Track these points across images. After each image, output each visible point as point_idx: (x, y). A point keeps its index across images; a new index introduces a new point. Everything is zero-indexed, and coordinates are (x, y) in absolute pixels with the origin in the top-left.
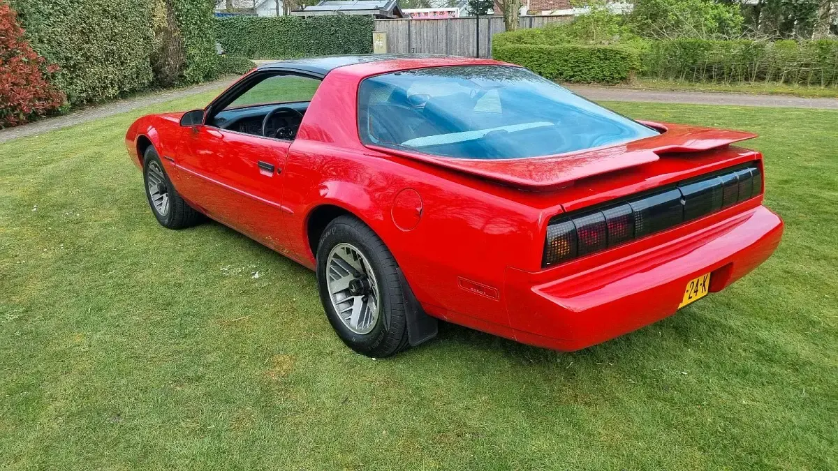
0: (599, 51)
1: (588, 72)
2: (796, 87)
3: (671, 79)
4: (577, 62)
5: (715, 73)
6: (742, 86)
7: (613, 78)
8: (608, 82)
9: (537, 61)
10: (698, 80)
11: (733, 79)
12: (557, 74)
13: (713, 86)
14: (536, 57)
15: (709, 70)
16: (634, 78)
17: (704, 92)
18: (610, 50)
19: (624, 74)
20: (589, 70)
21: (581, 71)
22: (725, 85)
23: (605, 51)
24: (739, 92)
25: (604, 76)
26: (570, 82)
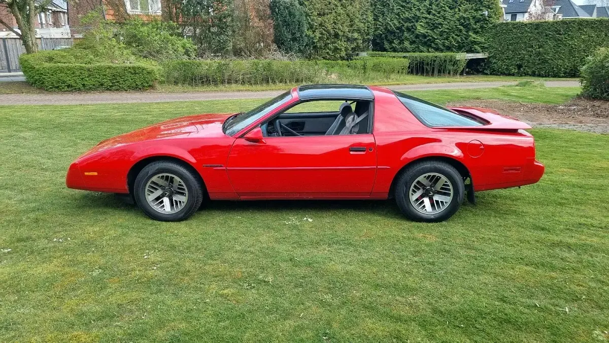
0: (129, 68)
1: (124, 83)
2: (247, 87)
3: (180, 85)
4: (113, 76)
5: (206, 80)
6: (221, 87)
7: (144, 86)
8: (140, 89)
9: (79, 76)
10: (196, 85)
11: (215, 82)
12: (99, 85)
13: (205, 88)
14: (78, 73)
15: (201, 78)
16: (157, 86)
17: (204, 92)
18: (139, 68)
19: (151, 83)
20: (124, 81)
21: (118, 82)
22: (212, 87)
23: (134, 68)
24: (221, 91)
25: (137, 85)
26: (110, 90)
